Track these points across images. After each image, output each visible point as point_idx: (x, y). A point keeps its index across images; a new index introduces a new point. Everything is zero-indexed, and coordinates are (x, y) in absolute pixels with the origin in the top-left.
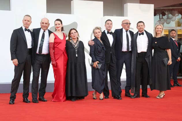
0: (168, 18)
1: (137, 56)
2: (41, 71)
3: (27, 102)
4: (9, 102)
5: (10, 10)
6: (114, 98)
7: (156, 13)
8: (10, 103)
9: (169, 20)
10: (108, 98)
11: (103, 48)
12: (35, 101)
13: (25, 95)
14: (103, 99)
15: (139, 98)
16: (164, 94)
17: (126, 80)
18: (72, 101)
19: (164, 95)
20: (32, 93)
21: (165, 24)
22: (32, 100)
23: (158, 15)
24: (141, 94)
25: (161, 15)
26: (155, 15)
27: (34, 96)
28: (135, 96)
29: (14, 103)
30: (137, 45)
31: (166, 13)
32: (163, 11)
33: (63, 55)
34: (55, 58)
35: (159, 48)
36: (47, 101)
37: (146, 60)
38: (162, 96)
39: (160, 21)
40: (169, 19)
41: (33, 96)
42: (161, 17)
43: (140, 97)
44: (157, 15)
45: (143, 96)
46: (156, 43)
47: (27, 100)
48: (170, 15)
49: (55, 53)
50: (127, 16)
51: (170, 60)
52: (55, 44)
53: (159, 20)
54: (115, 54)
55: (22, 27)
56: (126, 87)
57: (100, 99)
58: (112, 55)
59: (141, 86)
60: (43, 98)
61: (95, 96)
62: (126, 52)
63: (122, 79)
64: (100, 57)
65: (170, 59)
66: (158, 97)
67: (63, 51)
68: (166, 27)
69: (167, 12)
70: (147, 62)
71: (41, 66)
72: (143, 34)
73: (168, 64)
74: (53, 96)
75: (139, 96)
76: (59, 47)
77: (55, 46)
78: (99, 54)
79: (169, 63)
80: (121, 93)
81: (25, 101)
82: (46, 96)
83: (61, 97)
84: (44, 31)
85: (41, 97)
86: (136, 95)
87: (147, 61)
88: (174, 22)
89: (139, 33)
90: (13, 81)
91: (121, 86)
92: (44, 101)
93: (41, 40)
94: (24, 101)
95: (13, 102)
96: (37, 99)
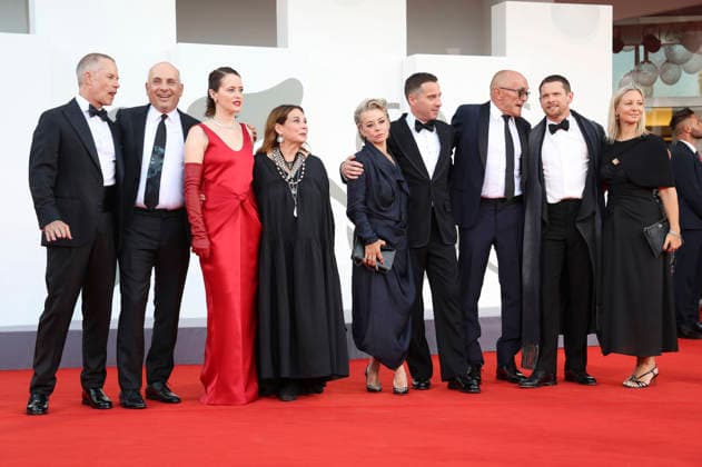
0: (670, 60)
1: (546, 219)
2: (156, 279)
3: (96, 406)
4: (24, 405)
5: (28, 32)
6: (450, 387)
7: (623, 38)
8: (30, 412)
9: (673, 70)
10: (428, 386)
11: (398, 181)
12: (129, 401)
13: (93, 376)
14: (406, 392)
15: (554, 387)
16: (656, 371)
17: (499, 313)
18: (282, 400)
19: (655, 376)
20: (119, 369)
21: (659, 84)
22: (121, 397)
23: (630, 50)
24: (561, 373)
25: (642, 48)
26: (617, 47)
27: (127, 380)
28: (537, 377)
29: (45, 411)
30: (545, 173)
31: (663, 41)
32: (650, 31)
33: (240, 212)
34: (206, 226)
35: (629, 181)
36: (179, 401)
37: (582, 232)
38: (647, 380)
39: (638, 71)
40: (673, 66)
41: (122, 379)
42: (642, 58)
43: (556, 384)
44: (625, 48)
45: (569, 378)
46: (615, 162)
47: (99, 396)
48: (679, 50)
49: (209, 206)
50: (503, 54)
51: (672, 231)
52: (209, 169)
53: (632, 67)
54: (449, 210)
55: (74, 99)
56: (500, 343)
57: (396, 392)
58: (437, 214)
59: (561, 338)
60: (165, 389)
61: (374, 377)
62: (500, 199)
63: (482, 309)
64: (388, 222)
65: (672, 226)
66: (629, 384)
67: (241, 198)
68: (661, 99)
69: (668, 34)
70: (584, 241)
71: (156, 258)
72: (565, 126)
73: (665, 246)
74: (206, 380)
75: (555, 378)
76: (224, 181)
77: (210, 176)
78: (382, 211)
79: (669, 245)
80: (479, 367)
81: (92, 401)
82: (176, 382)
83: (235, 383)
84: (164, 117)
85: (156, 386)
86: (541, 374)
87: (586, 236)
88: (697, 74)
89: (549, 122)
90: (43, 321)
91: (479, 340)
92: (170, 401)
93: (154, 152)
94: (87, 401)
95: (40, 405)
96: (139, 394)
